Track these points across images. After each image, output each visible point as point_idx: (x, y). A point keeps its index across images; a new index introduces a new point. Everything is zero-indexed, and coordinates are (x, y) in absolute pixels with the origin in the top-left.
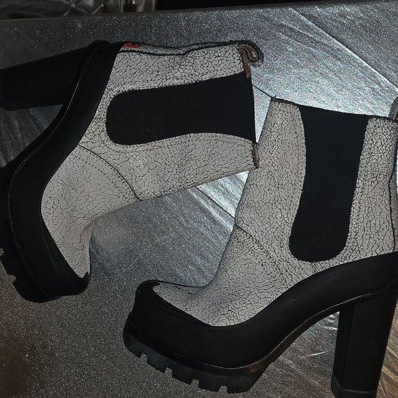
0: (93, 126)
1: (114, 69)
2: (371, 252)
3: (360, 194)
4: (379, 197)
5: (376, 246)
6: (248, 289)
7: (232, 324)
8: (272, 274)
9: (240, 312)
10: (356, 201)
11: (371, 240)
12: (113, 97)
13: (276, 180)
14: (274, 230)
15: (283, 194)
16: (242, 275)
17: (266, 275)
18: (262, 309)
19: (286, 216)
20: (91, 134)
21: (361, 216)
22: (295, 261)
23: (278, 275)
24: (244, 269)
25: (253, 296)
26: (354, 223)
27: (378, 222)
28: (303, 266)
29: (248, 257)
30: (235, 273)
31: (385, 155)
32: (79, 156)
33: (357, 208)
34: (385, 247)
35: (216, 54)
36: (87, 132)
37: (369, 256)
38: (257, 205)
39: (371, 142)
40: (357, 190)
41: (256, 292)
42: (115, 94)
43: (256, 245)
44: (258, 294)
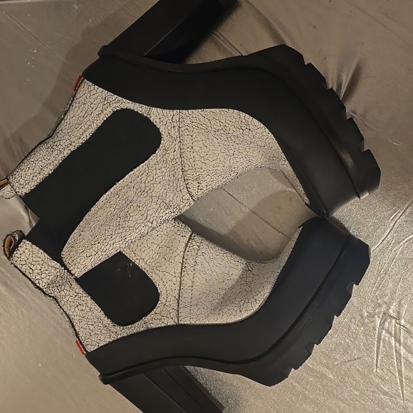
0: (155, 324)
1: (100, 345)
2: (98, 91)
3: (73, 144)
4: (64, 131)
5: (92, 93)
6: (216, 136)
7: (247, 116)
8: (187, 133)
9: (234, 120)
10: (81, 141)
11: (92, 100)
12: (122, 328)
13: (126, 210)
14: (163, 169)
15: (131, 193)
16: (216, 152)
17: (194, 136)
18: (213, 110)
19: (145, 174)
20: (163, 320)
21: (86, 126)
22: (162, 129)
23: (183, 129)
24: (212, 156)
25: (215, 126)
26: (95, 124)
27: (79, 111)
28: (158, 121)
29: (200, 164)
30: (222, 159)
31: (33, 160)
32: (189, 315)
33: (84, 135)
34: (86, 86)
35: (31, 271)
36: (163, 325)
37: (101, 89)
38: (160, 201)
39: (35, 178)
40: (72, 149)
41: (210, 129)
42: (118, 328)
43: (186, 169)
44: (209, 125)
